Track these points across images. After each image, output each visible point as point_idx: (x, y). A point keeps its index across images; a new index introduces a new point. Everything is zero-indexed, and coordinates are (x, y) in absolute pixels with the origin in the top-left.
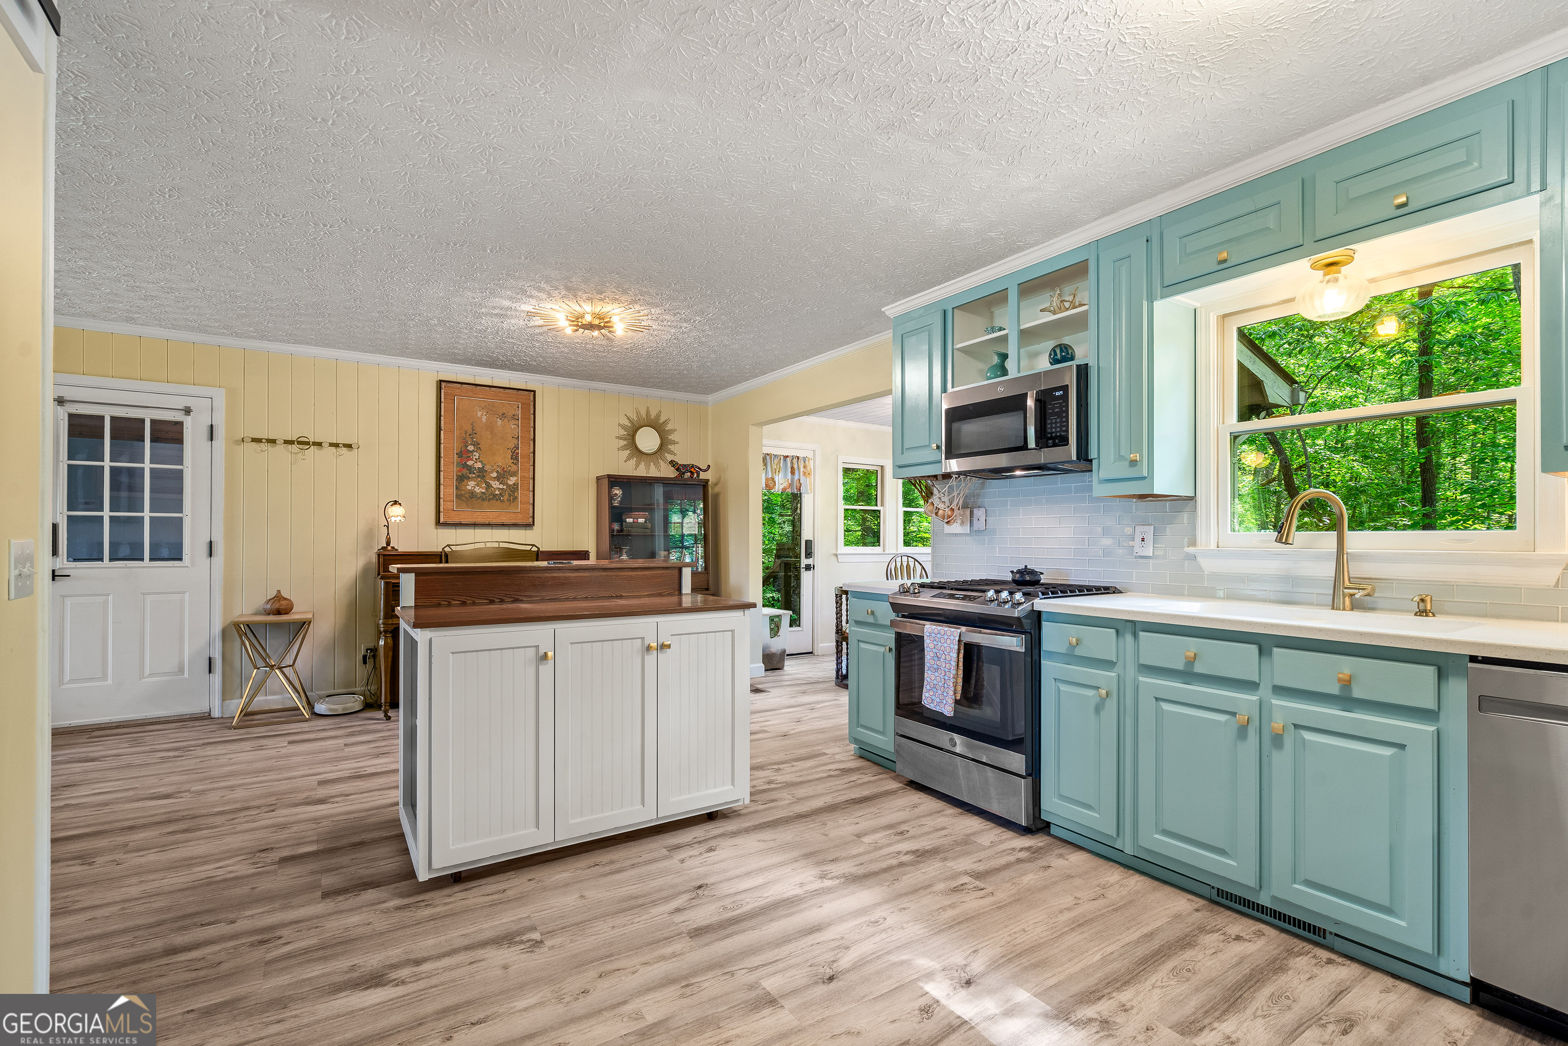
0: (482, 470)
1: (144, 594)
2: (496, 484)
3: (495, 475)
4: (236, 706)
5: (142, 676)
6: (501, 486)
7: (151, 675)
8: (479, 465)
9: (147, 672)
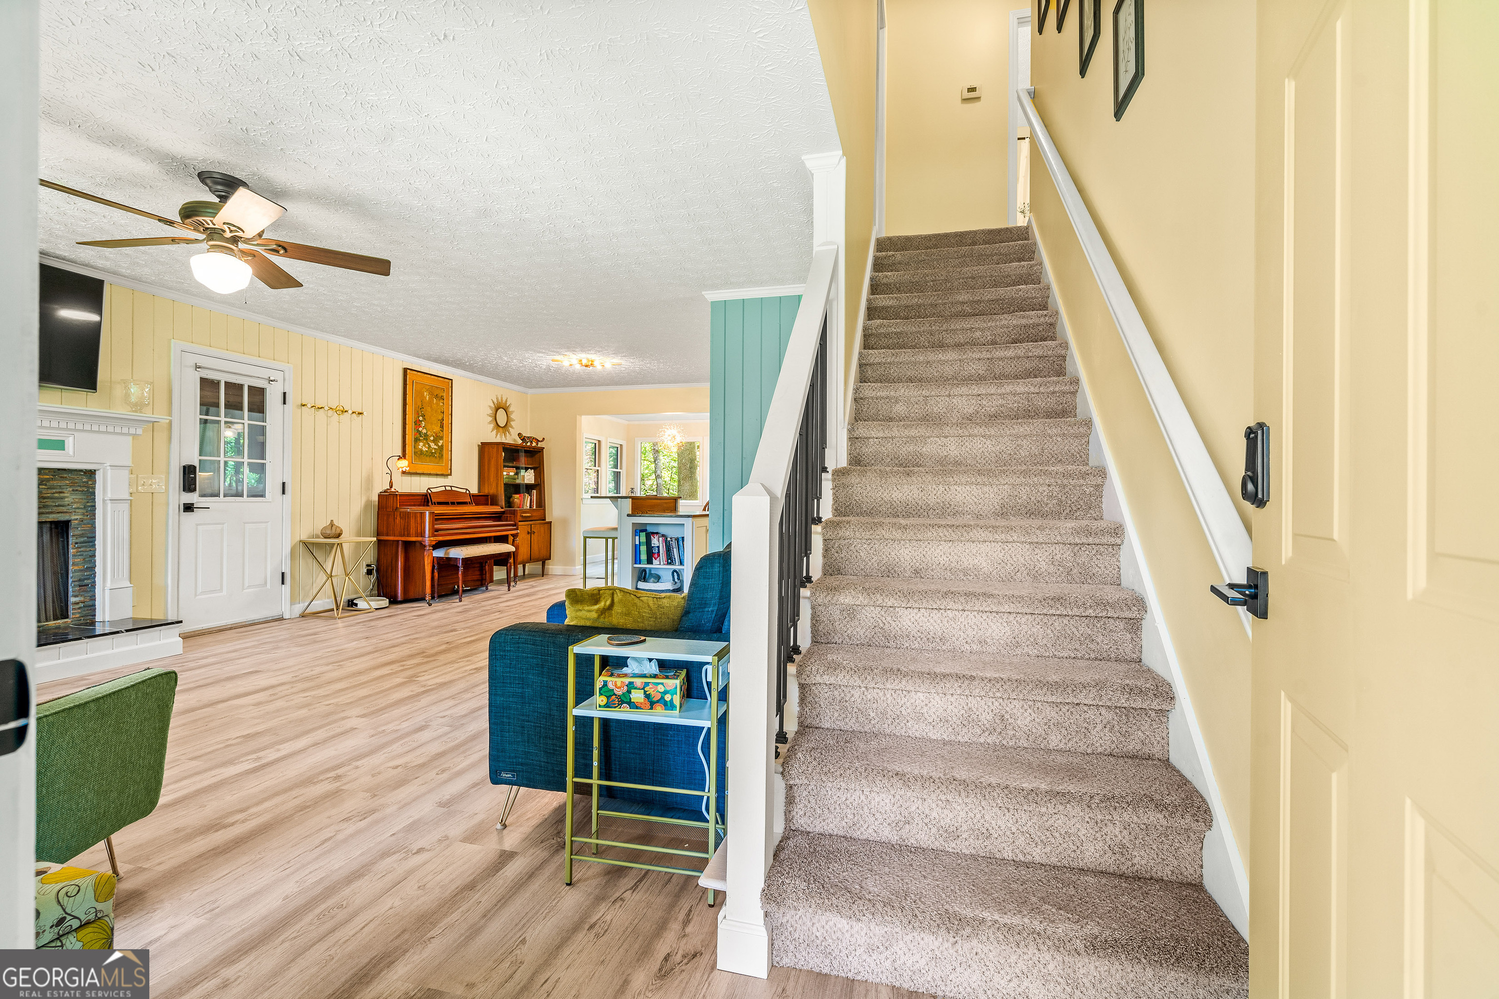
0: (426, 435)
1: (245, 523)
2: (433, 445)
3: (432, 438)
4: (299, 608)
5: (243, 589)
6: (435, 447)
7: (249, 587)
8: (424, 431)
9: (247, 585)
